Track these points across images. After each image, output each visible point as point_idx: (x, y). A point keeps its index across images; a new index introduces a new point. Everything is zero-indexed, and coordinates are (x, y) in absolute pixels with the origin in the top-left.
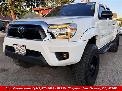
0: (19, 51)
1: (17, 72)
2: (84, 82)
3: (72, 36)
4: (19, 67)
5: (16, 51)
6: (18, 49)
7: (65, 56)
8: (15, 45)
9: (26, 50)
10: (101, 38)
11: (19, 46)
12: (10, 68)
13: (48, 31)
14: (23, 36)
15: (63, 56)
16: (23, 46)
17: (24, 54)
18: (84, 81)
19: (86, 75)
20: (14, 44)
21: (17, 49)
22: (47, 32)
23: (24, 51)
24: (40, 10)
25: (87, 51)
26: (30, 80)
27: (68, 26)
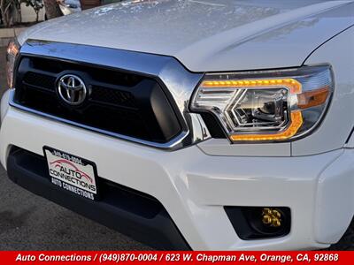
0: (67, 178)
3: (309, 126)
5: (56, 178)
6: (62, 169)
8: (52, 150)
9: (99, 180)
11: (67, 157)
13: (193, 106)
16: (85, 162)
17: (89, 196)
20: (45, 148)
21: (58, 169)
23: (89, 183)
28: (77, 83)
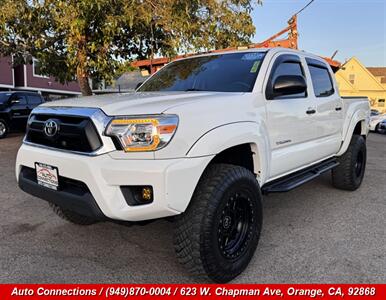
0: (45, 180)
1: (56, 235)
2: (199, 265)
3: (162, 144)
4: (64, 222)
5: (40, 181)
6: (43, 175)
7: (146, 195)
8: (38, 164)
9: (60, 177)
10: (274, 149)
11: (45, 166)
12: (44, 222)
13: (108, 132)
14: (64, 143)
15: (142, 195)
16: (53, 168)
17: (54, 188)
18: (200, 261)
19: (202, 246)
21: (41, 175)
22: (105, 134)
23: (55, 180)
24: (154, 65)
25: (212, 183)
26: (80, 257)
27: (154, 120)
28: (54, 124)
